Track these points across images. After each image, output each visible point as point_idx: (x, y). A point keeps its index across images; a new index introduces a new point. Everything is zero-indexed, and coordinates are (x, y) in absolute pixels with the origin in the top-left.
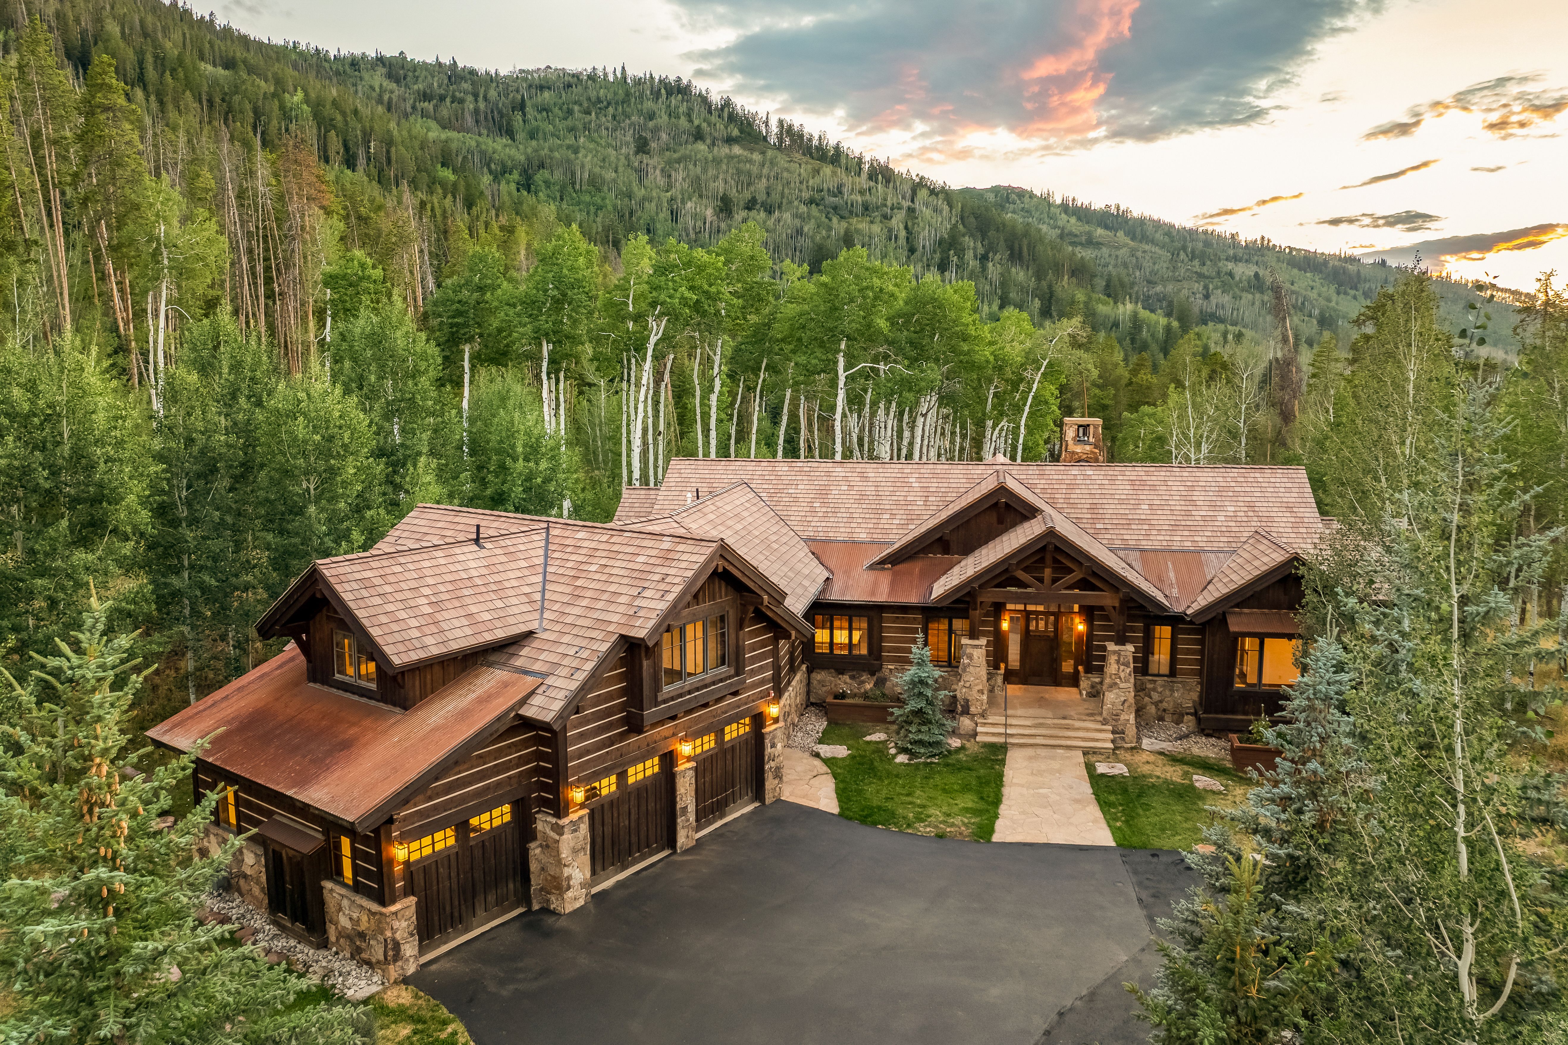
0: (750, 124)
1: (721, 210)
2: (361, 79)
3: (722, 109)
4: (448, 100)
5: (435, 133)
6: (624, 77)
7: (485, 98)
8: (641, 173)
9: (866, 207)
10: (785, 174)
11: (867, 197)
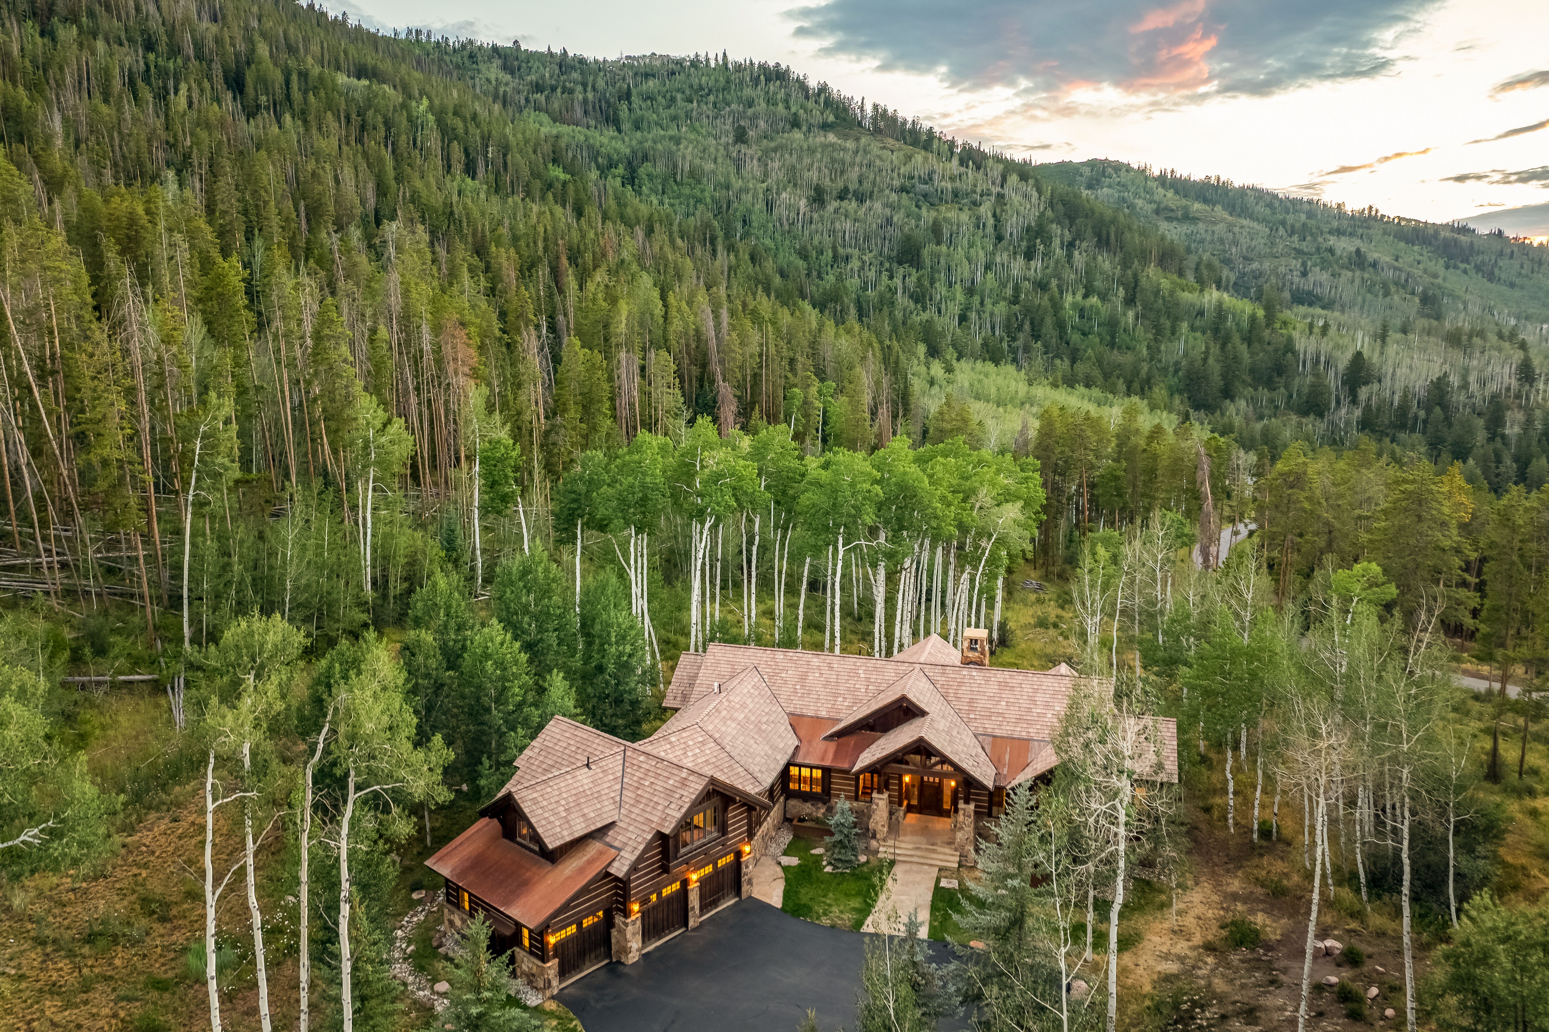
0: (845, 110)
1: (814, 200)
2: (479, 71)
3: (819, 94)
4: (559, 90)
5: (548, 128)
6: (725, 64)
7: (594, 88)
8: (738, 162)
9: (956, 194)
10: (878, 162)
11: (958, 184)
